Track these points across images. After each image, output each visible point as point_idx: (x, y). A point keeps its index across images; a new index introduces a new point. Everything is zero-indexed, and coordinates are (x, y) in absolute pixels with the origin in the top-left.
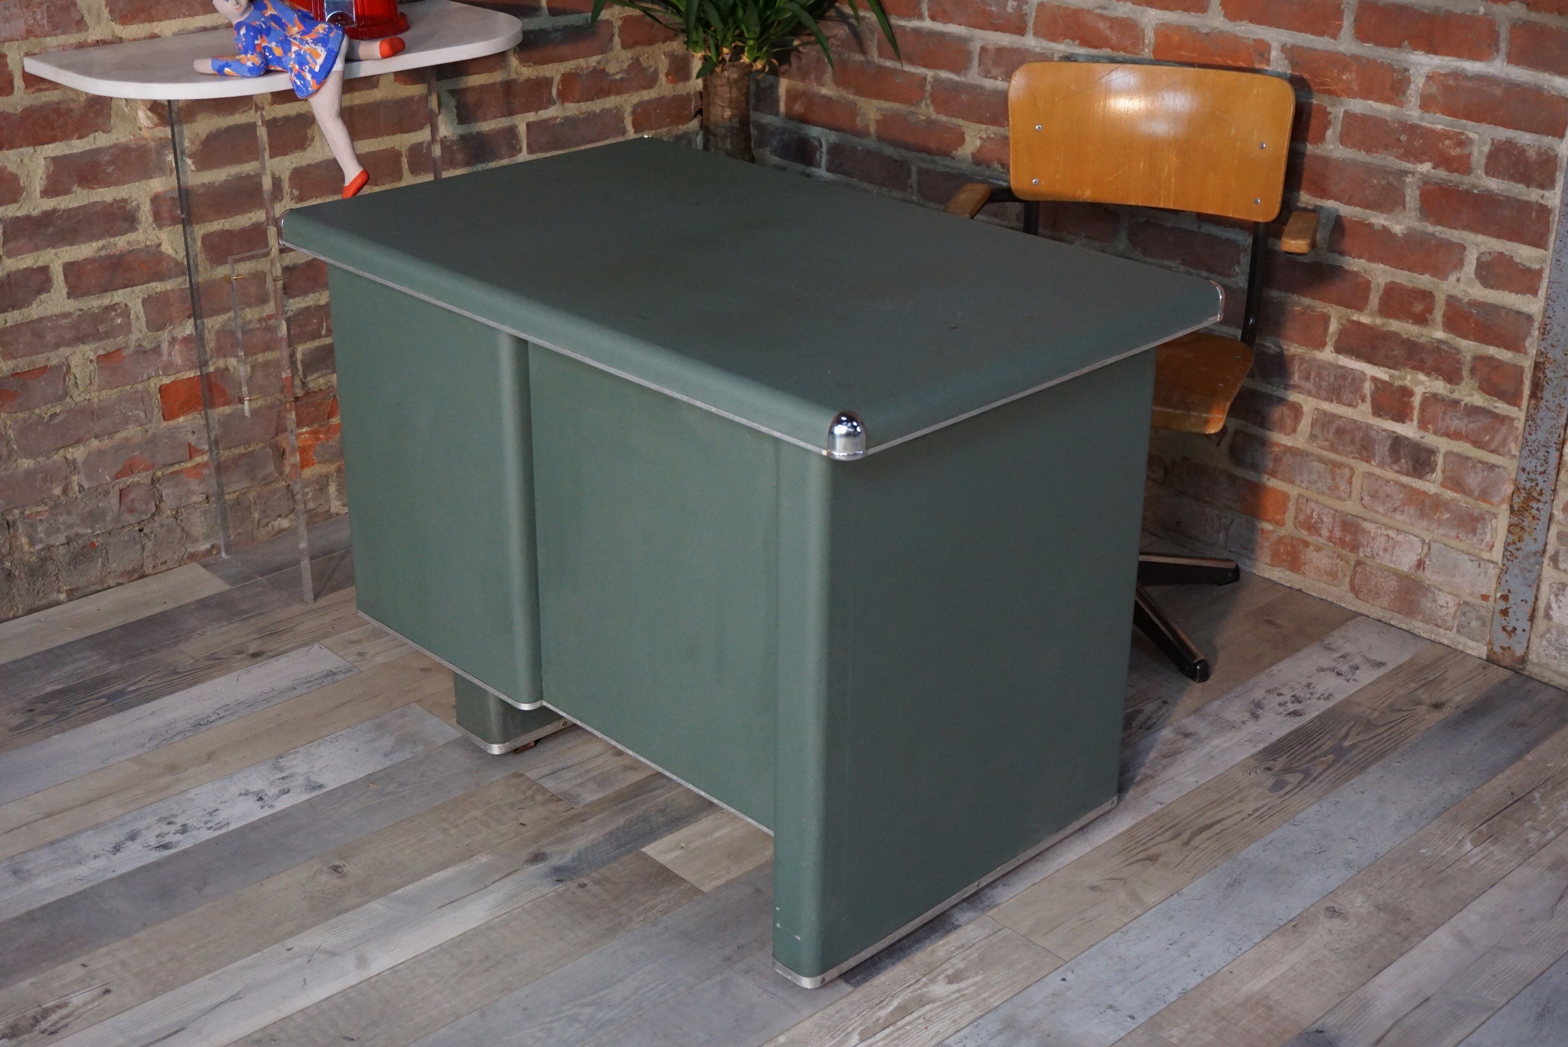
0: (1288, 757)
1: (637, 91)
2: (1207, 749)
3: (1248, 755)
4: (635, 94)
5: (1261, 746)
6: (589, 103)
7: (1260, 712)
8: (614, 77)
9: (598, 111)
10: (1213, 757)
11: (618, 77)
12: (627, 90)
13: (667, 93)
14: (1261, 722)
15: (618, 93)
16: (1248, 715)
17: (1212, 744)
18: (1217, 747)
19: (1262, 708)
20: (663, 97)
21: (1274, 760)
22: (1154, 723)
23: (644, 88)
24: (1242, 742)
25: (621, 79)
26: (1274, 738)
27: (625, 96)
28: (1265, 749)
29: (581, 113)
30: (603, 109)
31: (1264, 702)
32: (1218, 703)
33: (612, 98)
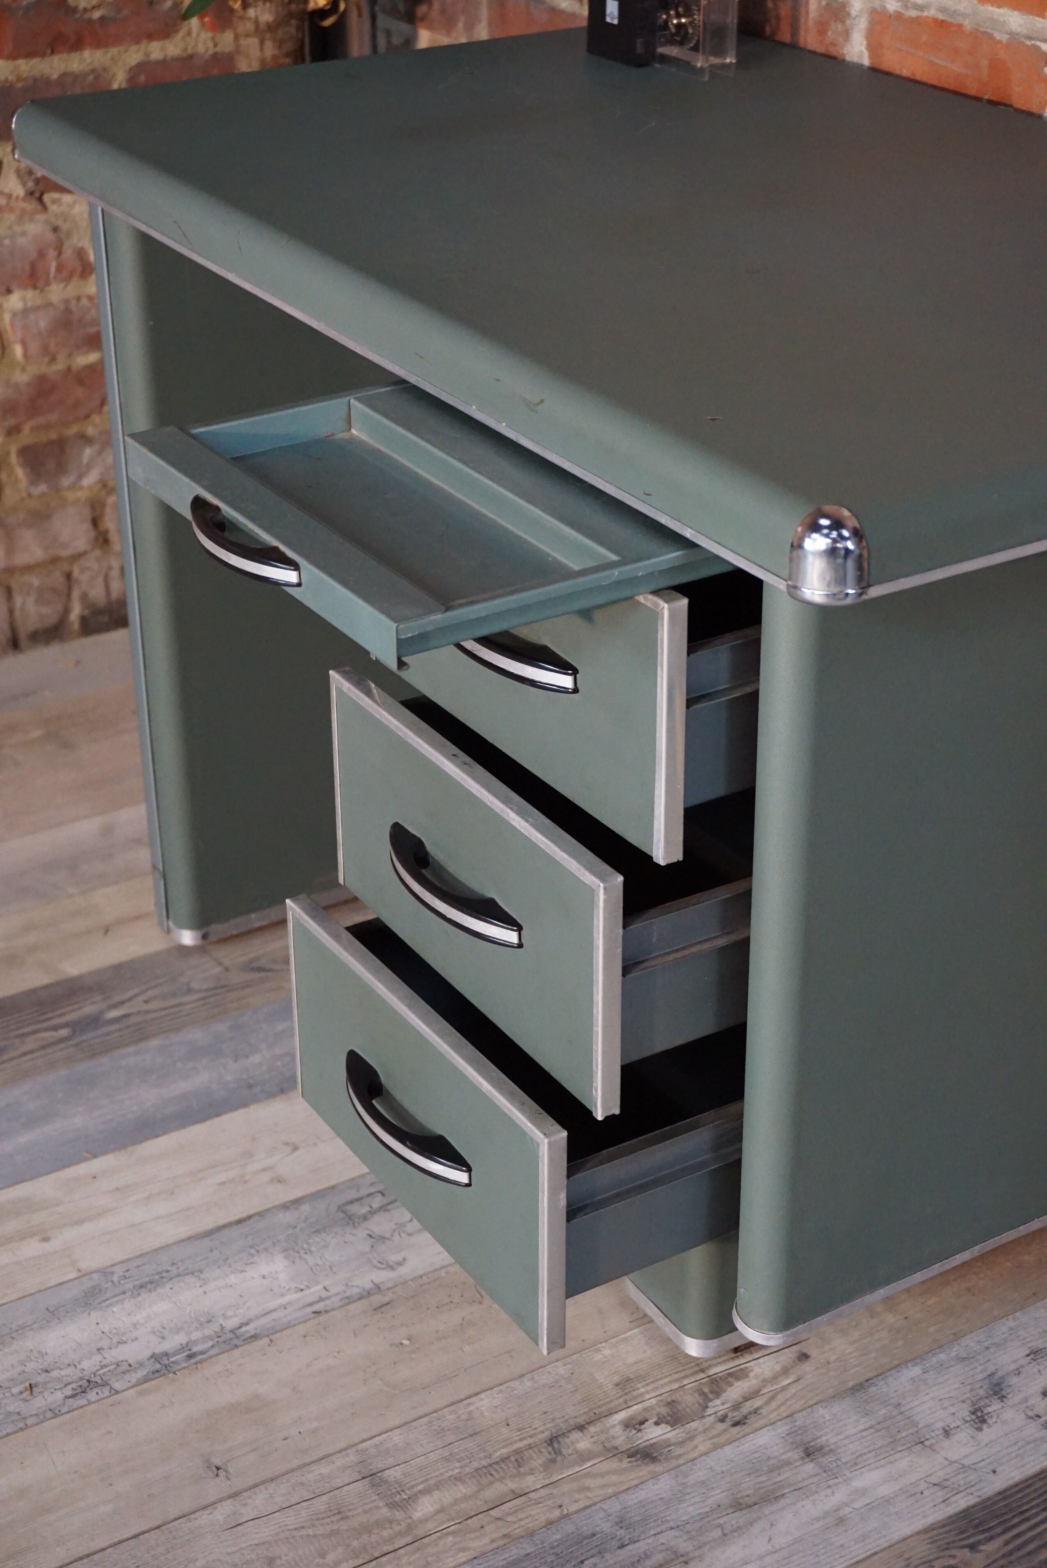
0: (1007, 1543)
1: (138, 42)
2: (840, 1495)
3: (920, 1524)
4: (134, 48)
5: (962, 1502)
6: (35, 61)
7: (995, 1406)
8: (87, 16)
9: (55, 76)
10: (841, 1521)
11: (96, 15)
12: (118, 40)
13: (201, 48)
14: (988, 1434)
15: (99, 43)
16: (964, 1411)
17: (857, 1484)
18: (864, 1492)
19: (1002, 1398)
20: (191, 57)
21: (973, 1547)
22: (756, 1411)
23: (151, 37)
24: (923, 1486)
25: (102, 18)
26: (998, 1484)
27: (114, 51)
28: (965, 1514)
29: (19, 79)
30: (64, 75)
31: (1014, 1380)
32: (915, 1371)
33: (87, 53)
